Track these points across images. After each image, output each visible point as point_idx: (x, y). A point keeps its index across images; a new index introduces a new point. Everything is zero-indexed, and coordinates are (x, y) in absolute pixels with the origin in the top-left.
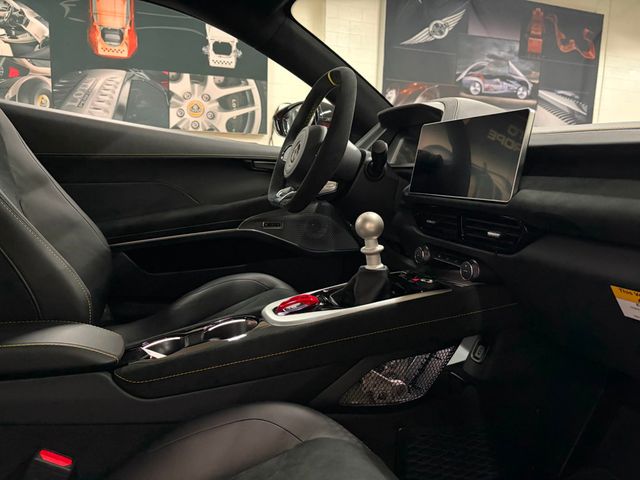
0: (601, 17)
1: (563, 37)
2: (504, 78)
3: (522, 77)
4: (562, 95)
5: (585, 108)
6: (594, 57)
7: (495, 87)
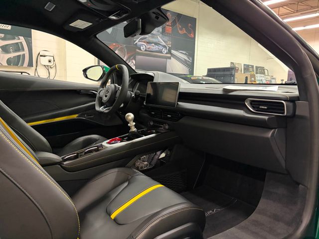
0: (196, 19)
1: (180, 27)
2: (156, 44)
3: (164, 44)
4: (181, 53)
5: (191, 59)
6: (193, 36)
7: (152, 47)
